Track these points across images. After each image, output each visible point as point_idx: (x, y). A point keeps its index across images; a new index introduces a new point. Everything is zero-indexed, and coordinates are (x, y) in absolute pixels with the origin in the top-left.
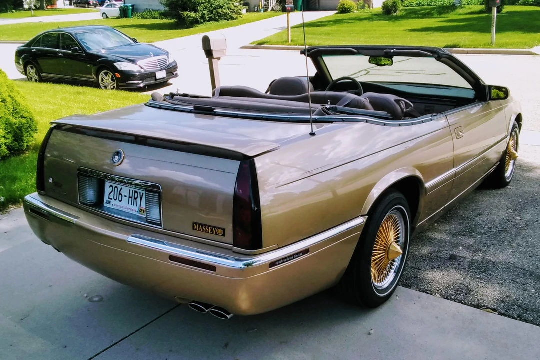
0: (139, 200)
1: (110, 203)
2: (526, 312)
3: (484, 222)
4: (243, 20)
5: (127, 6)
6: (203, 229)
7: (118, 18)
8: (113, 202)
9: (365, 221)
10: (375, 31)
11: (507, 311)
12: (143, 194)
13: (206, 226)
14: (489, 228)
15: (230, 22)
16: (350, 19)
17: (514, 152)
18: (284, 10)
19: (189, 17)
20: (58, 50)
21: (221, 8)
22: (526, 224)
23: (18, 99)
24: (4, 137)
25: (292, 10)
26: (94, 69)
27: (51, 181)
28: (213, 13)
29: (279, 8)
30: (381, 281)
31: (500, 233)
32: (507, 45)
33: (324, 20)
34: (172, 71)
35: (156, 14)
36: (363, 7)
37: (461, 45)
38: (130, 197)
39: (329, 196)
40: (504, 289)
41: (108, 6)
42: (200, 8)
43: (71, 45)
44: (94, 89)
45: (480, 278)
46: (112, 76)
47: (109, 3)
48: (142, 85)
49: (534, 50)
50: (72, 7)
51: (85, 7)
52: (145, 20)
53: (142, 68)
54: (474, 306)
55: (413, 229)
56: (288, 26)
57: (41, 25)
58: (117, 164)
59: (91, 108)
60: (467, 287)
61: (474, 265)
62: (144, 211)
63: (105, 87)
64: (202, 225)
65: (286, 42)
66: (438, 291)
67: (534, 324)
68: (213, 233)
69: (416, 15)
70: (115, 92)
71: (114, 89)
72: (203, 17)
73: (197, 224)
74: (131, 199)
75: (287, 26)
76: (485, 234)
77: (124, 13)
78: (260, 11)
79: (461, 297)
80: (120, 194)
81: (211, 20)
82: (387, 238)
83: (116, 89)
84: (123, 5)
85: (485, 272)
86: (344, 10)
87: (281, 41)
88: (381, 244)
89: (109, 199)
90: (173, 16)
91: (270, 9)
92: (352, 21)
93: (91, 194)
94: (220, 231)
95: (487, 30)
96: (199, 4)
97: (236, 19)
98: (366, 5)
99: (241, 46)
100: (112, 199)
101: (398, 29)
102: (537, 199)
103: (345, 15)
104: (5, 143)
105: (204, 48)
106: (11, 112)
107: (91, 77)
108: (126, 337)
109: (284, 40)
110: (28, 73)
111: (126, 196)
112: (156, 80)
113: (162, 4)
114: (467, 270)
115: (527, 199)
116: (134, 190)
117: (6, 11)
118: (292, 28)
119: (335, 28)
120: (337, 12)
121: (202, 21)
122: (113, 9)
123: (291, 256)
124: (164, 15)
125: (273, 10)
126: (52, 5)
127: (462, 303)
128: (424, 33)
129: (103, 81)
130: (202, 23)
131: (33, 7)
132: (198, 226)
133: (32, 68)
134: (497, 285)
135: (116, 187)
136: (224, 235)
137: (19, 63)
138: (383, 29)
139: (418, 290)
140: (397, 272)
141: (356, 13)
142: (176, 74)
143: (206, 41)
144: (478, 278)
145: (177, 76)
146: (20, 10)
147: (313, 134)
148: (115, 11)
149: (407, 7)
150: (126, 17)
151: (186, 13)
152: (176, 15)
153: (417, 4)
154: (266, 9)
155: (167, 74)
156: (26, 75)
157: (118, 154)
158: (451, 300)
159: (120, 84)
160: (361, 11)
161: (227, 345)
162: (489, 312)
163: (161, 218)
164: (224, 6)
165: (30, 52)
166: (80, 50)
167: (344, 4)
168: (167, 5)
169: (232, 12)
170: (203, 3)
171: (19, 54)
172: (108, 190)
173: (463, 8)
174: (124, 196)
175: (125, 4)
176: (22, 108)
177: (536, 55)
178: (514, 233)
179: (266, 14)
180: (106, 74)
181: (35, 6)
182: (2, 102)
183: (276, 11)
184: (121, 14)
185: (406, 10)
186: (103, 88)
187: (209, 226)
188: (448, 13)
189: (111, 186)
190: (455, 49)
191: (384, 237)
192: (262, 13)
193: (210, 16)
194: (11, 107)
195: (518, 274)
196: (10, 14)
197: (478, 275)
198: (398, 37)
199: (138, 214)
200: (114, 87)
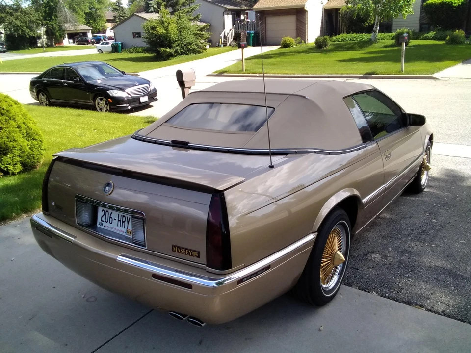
0: (126, 223)
1: (102, 224)
2: (449, 308)
3: (406, 224)
4: (207, 54)
5: (117, 44)
6: (180, 251)
7: (110, 53)
8: (104, 223)
9: (315, 236)
10: (310, 61)
11: (432, 307)
12: (130, 218)
13: (183, 248)
14: (411, 230)
15: (198, 55)
16: (291, 52)
17: (428, 164)
18: (240, 46)
19: (165, 52)
20: (63, 81)
21: (190, 44)
22: (441, 226)
23: (31, 125)
24: (19, 156)
25: (246, 46)
26: (92, 95)
27: (53, 204)
28: (184, 49)
29: (235, 43)
30: (327, 282)
31: (421, 235)
32: (413, 72)
33: (271, 53)
34: (152, 96)
35: (140, 50)
36: (300, 43)
37: (378, 72)
38: (119, 220)
39: (285, 214)
40: (428, 286)
41: (102, 44)
42: (174, 45)
43: (74, 76)
44: (92, 111)
45: (408, 277)
46: (106, 101)
47: (104, 41)
48: (129, 108)
49: (435, 75)
50: (75, 45)
51: (85, 44)
52: (131, 54)
53: (129, 94)
54: (405, 303)
55: (352, 236)
56: (243, 59)
57: (50, 59)
58: (108, 194)
59: (89, 128)
60: (398, 285)
61: (402, 264)
62: (130, 233)
63: (101, 109)
64: (180, 248)
65: (241, 71)
66: (374, 289)
67: (456, 319)
68: (189, 255)
69: (341, 48)
70: (108, 114)
71: (107, 111)
72: (176, 52)
73: (175, 246)
74: (119, 222)
75: (241, 58)
76: (409, 235)
77: (115, 49)
78: (220, 46)
79: (394, 294)
80: (111, 217)
81: (182, 54)
82: (332, 247)
83: (109, 111)
84: (114, 43)
85: (411, 271)
86: (286, 45)
87: (237, 70)
88: (327, 253)
89: (102, 221)
90: (153, 51)
91: (228, 44)
92: (292, 54)
93: (86, 217)
94: (195, 253)
95: (397, 60)
96: (174, 42)
97: (202, 53)
98: (303, 41)
99: (206, 75)
100: (103, 221)
101: (328, 59)
102: (447, 203)
103: (286, 48)
104: (20, 161)
105: (178, 80)
106: (25, 135)
107: (89, 101)
108: (117, 335)
109: (240, 69)
110: (40, 98)
111: (115, 219)
112: (140, 103)
113: (144, 41)
114: (397, 269)
115: (439, 203)
116: (122, 214)
117: (24, 49)
118: (245, 60)
119: (278, 59)
120: (280, 46)
121: (175, 55)
122: (106, 46)
123: (255, 273)
124: (146, 50)
125: (230, 45)
126: (59, 43)
127: (395, 300)
128: (349, 63)
129: (98, 104)
130: (175, 56)
131: (45, 45)
132: (176, 248)
133: (43, 95)
134: (423, 283)
135: (107, 211)
136: (199, 257)
137: (33, 91)
138: (317, 60)
139: (357, 288)
140: (340, 274)
141: (295, 47)
142: (156, 98)
143: (179, 74)
144: (406, 277)
145: (156, 100)
146: (34, 47)
147: (272, 167)
148: (108, 48)
149: (334, 42)
150: (117, 52)
151: (163, 49)
152: (155, 51)
153: (342, 40)
154: (225, 44)
155: (149, 98)
156: (38, 100)
157: (108, 185)
158: (385, 297)
159: (112, 107)
160: (299, 45)
161: (200, 343)
162: (418, 308)
163: (145, 240)
164: (193, 43)
165: (41, 82)
166: (80, 81)
167: (285, 40)
168: (148, 43)
169: (199, 47)
170: (176, 41)
171: (33, 84)
172: (100, 213)
173: (378, 42)
174: (113, 220)
175: (115, 42)
176: (34, 132)
177: (437, 79)
178: (432, 234)
179: (225, 48)
180: (101, 99)
181: (46, 44)
182: (17, 128)
183: (233, 46)
184: (113, 50)
185: (334, 45)
186: (98, 110)
187: (186, 249)
188: (366, 46)
189: (103, 210)
190: (373, 75)
191: (330, 247)
192: (222, 48)
193: (182, 51)
194: (25, 132)
195: (439, 273)
196: (27, 50)
197: (406, 274)
198: (328, 66)
199: (125, 235)
200: (107, 109)
